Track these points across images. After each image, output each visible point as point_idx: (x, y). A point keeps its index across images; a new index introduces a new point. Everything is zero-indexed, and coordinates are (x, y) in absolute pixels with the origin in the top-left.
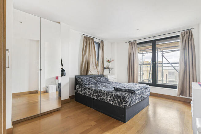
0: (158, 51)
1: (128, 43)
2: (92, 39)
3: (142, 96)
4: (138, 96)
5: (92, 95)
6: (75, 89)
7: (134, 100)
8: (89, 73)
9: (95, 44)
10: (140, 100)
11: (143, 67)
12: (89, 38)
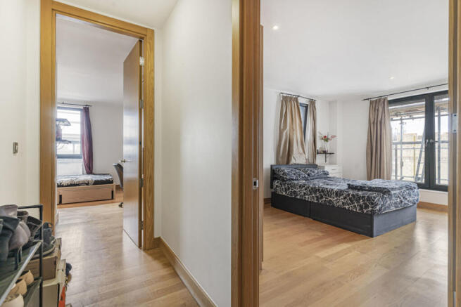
0: (439, 113)
1: (368, 102)
2: (296, 100)
3: (401, 202)
4: (394, 200)
5: (307, 196)
6: (272, 187)
7: (387, 204)
8: (293, 161)
9: (300, 107)
10: (398, 207)
11: (401, 149)
12: (291, 98)
